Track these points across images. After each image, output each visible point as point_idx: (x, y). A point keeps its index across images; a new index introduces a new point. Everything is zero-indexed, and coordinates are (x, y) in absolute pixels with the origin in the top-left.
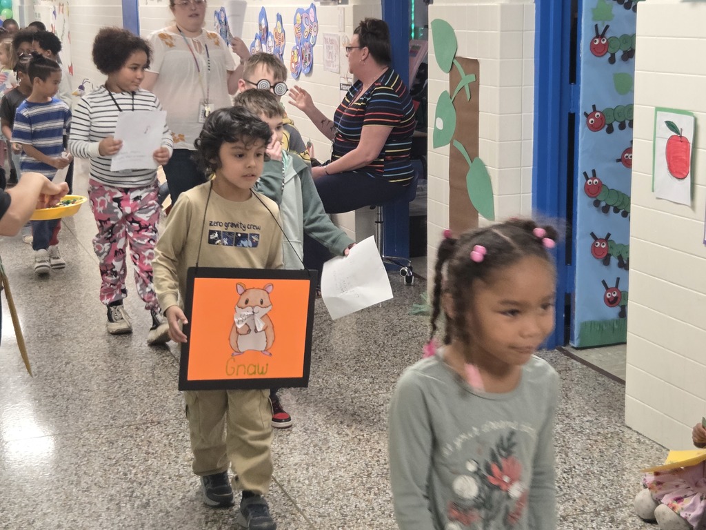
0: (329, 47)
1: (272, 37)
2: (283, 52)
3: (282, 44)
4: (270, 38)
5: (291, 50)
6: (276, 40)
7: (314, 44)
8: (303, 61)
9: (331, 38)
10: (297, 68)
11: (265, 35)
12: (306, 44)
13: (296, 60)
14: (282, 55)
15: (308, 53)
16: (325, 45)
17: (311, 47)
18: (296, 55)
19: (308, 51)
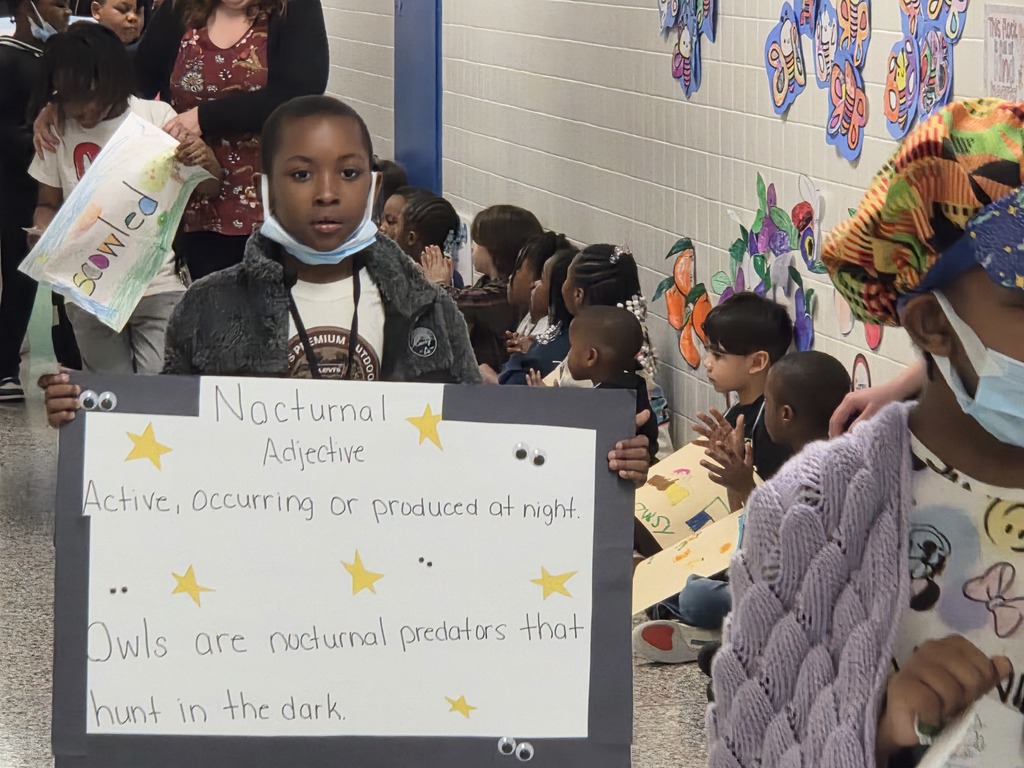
0: (1004, 48)
1: (833, 13)
2: (864, 59)
3: (862, 35)
4: (825, 18)
5: (888, 54)
6: (843, 23)
7: (958, 38)
8: (924, 88)
9: (1010, 19)
10: (903, 109)
11: (812, 9)
12: (934, 37)
13: (901, 84)
14: (860, 68)
15: (940, 62)
16: (991, 41)
17: (947, 46)
18: (902, 70)
19: (939, 56)
